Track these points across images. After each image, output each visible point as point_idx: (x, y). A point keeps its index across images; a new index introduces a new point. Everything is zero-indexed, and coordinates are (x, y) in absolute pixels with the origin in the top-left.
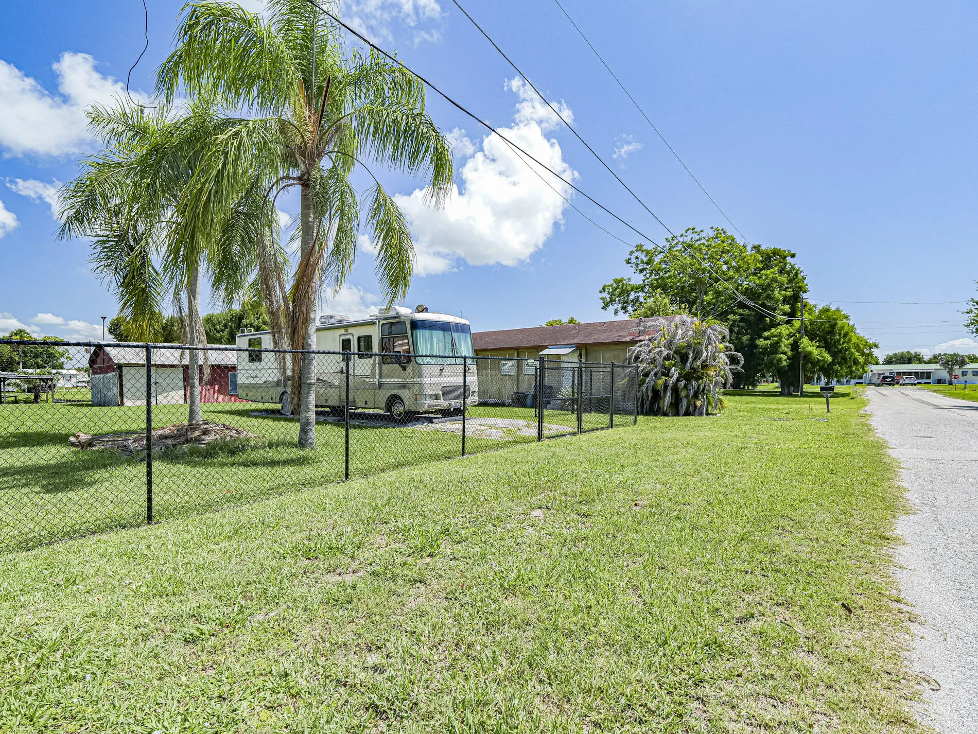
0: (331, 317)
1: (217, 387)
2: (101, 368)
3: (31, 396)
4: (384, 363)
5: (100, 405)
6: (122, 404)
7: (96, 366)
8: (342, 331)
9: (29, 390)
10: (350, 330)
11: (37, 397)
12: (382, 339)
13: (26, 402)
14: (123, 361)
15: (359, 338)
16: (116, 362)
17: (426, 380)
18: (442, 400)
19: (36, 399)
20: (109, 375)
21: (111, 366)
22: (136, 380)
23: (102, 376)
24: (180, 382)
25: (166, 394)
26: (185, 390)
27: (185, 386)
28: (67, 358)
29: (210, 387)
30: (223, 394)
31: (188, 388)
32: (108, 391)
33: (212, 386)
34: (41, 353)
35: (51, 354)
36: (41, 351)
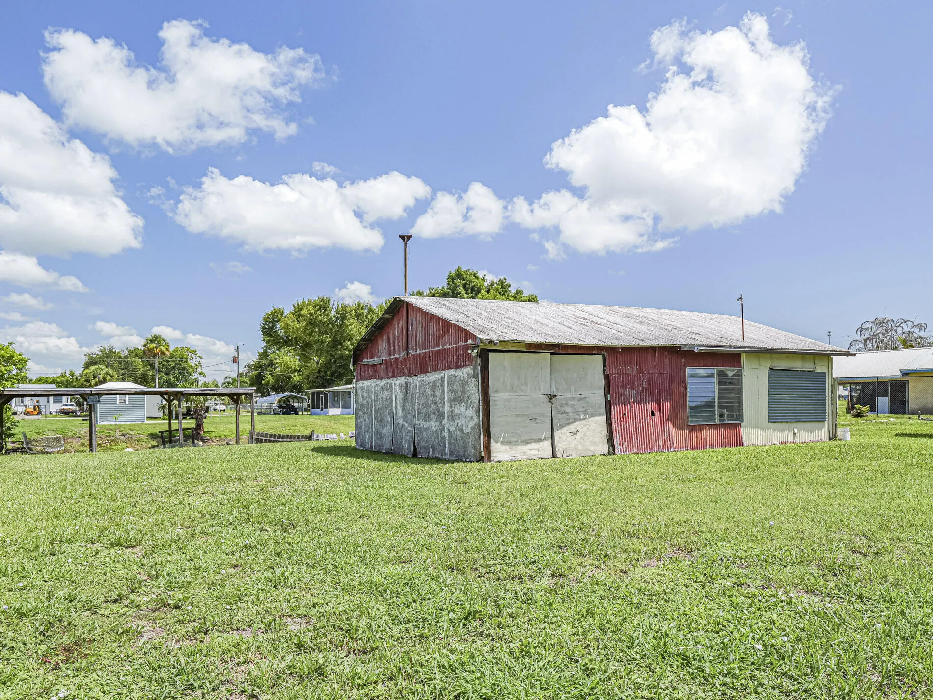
1: (666, 405)
2: (391, 363)
5: (396, 454)
6: (488, 456)
11: (200, 426)
22: (513, 389)
23: (399, 381)
24: (598, 396)
25: (573, 427)
26: (609, 413)
27: (608, 404)
28: (201, 373)
29: (654, 406)
30: (676, 426)
31: (615, 410)
32: (427, 418)
33: (658, 402)
34: (174, 368)
35: (184, 368)
36: (173, 364)
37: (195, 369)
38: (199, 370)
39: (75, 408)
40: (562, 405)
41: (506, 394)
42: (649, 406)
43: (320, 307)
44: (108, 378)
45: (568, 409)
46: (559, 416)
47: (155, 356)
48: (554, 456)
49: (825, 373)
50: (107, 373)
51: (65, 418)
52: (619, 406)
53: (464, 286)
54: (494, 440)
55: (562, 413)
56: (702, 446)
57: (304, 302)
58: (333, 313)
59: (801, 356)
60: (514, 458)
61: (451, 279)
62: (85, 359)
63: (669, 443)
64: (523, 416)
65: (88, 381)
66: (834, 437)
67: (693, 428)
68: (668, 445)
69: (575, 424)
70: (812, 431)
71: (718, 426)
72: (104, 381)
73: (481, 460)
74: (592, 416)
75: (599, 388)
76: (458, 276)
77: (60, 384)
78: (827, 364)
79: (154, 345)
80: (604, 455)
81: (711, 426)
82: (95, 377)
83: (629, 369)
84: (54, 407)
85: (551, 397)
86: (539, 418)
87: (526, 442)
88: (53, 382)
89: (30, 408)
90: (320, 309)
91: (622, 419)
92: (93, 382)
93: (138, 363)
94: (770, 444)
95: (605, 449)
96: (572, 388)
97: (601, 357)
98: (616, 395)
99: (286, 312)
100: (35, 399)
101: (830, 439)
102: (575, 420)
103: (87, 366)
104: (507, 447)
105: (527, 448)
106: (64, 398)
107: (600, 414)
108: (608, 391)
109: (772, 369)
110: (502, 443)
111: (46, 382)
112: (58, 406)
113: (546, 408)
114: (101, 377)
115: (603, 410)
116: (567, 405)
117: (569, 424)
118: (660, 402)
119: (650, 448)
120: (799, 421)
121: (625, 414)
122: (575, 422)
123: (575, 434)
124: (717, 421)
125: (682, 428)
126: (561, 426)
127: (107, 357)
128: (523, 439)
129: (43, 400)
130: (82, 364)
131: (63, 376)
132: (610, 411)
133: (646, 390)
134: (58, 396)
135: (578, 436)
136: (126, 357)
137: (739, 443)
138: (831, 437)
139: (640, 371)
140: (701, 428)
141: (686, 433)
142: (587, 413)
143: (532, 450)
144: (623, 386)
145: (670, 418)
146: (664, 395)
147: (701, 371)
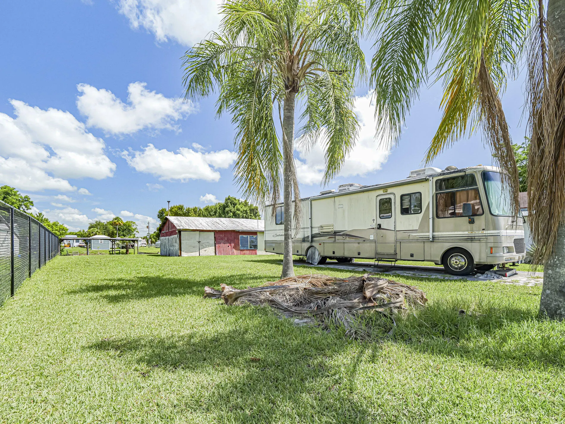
0: (351, 185)
1: (233, 245)
2: (166, 233)
3: (124, 250)
4: (438, 217)
5: (166, 256)
6: (181, 255)
7: (163, 232)
8: (381, 192)
9: (123, 248)
10: (390, 190)
11: (127, 251)
12: (437, 194)
13: (123, 253)
14: (181, 228)
15: (402, 196)
16: (178, 228)
17: (503, 232)
18: (515, 253)
19: (127, 253)
20: (172, 237)
21: (175, 231)
22: (188, 240)
23: (167, 237)
24: (212, 242)
25: (205, 249)
26: (215, 246)
27: (215, 244)
28: (137, 232)
29: (229, 245)
30: (236, 250)
31: (217, 245)
32: (171, 247)
33: (230, 244)
34: (125, 229)
35: (130, 230)
36: (125, 228)
37: (134, 230)
38: (136, 230)
39: (84, 245)
40: (202, 244)
41: (186, 241)
42: (227, 244)
43: (179, 208)
44: (98, 233)
45: (204, 245)
46: (201, 246)
47: (117, 225)
48: (200, 256)
50: (97, 231)
51: (80, 248)
53: (231, 203)
54: (182, 251)
56: (244, 254)
57: (174, 206)
58: (185, 210)
60: (188, 256)
61: (226, 200)
62: (89, 225)
64: (191, 246)
65: (89, 234)
67: (241, 250)
68: (233, 253)
71: (249, 250)
72: (96, 234)
73: (179, 256)
74: (211, 247)
75: (213, 240)
76: (229, 199)
77: (78, 235)
79: (116, 221)
80: (214, 256)
81: (247, 250)
82: (92, 233)
83: (221, 235)
84: (76, 244)
85: (199, 242)
86: (195, 247)
88: (76, 234)
89: (66, 244)
90: (179, 209)
91: (219, 248)
92: (92, 235)
93: (111, 228)
95: (214, 254)
96: (205, 240)
97: (213, 233)
98: (217, 242)
99: (167, 210)
100: (68, 241)
102: (205, 247)
103: (90, 228)
106: (80, 241)
107: (213, 246)
108: (215, 241)
110: (185, 252)
111: (73, 234)
112: (78, 244)
113: (197, 244)
114: (95, 233)
119: (227, 254)
121: (220, 246)
124: (249, 248)
126: (202, 249)
127: (98, 225)
128: (191, 251)
129: (71, 242)
130: (88, 227)
131: (80, 232)
133: (226, 241)
134: (77, 240)
135: (206, 251)
136: (106, 225)
137: (256, 254)
139: (225, 236)
140: (244, 250)
141: (239, 251)
142: (209, 246)
143: (193, 254)
144: (220, 240)
145: (234, 248)
146: (232, 242)
147: (244, 236)
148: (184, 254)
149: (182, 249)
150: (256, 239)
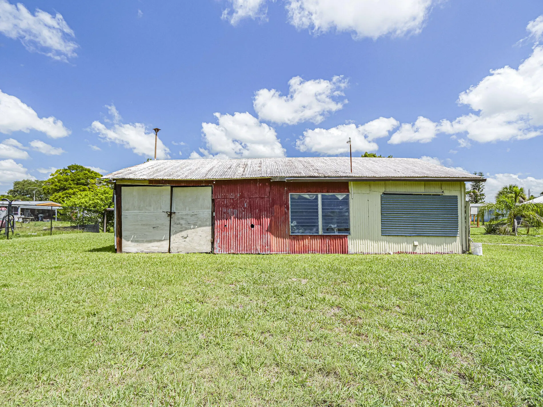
1: (267, 221)
6: (120, 249)
22: (140, 209)
24: (207, 213)
25: (184, 233)
26: (213, 225)
27: (213, 218)
29: (254, 221)
30: (277, 236)
31: (218, 223)
40: (178, 219)
41: (135, 211)
42: (249, 220)
45: (182, 222)
46: (175, 226)
48: (169, 251)
49: (457, 196)
52: (222, 220)
54: (125, 239)
55: (178, 224)
56: (305, 250)
59: (423, 182)
60: (140, 251)
63: (267, 247)
64: (147, 225)
66: (466, 250)
67: (296, 238)
68: (266, 249)
69: (186, 231)
70: (438, 245)
71: (322, 237)
73: (115, 251)
74: (200, 226)
75: (208, 208)
78: (459, 189)
80: (207, 253)
81: (314, 237)
83: (232, 196)
85: (171, 214)
86: (160, 227)
87: (150, 241)
91: (223, 229)
94: (384, 252)
95: (209, 248)
96: (187, 208)
97: (211, 188)
98: (219, 213)
101: (464, 252)
102: (186, 229)
104: (136, 244)
105: (150, 245)
107: (206, 226)
108: (214, 210)
109: (384, 194)
110: (132, 241)
113: (166, 221)
115: (209, 222)
116: (182, 219)
117: (181, 231)
118: (260, 218)
119: (247, 250)
120: (419, 236)
121: (226, 226)
122: (186, 230)
123: (186, 238)
124: (321, 233)
125: (284, 237)
126: (176, 233)
128: (148, 239)
132: (214, 223)
133: (247, 210)
135: (187, 240)
137: (344, 251)
138: (464, 249)
139: (242, 197)
140: (303, 237)
141: (287, 241)
142: (196, 225)
143: (154, 246)
144: (227, 207)
145: (270, 230)
146: (264, 213)
147: (306, 196)
148: (128, 246)
149: (124, 234)
150: (346, 202)
